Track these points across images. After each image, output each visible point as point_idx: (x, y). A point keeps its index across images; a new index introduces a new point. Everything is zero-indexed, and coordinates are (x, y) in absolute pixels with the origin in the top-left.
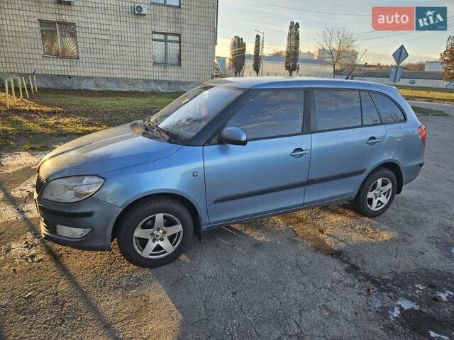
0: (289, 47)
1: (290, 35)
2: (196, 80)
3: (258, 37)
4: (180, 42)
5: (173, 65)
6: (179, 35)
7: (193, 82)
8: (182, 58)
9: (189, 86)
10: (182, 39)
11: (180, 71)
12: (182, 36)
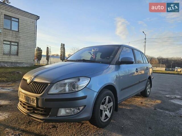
0: (61, 52)
1: (61, 48)
2: (26, 62)
3: (48, 48)
4: (18, 45)
5: (14, 55)
6: (18, 43)
7: (24, 63)
8: (19, 52)
9: (22, 64)
10: (19, 44)
11: (17, 57)
12: (19, 43)
